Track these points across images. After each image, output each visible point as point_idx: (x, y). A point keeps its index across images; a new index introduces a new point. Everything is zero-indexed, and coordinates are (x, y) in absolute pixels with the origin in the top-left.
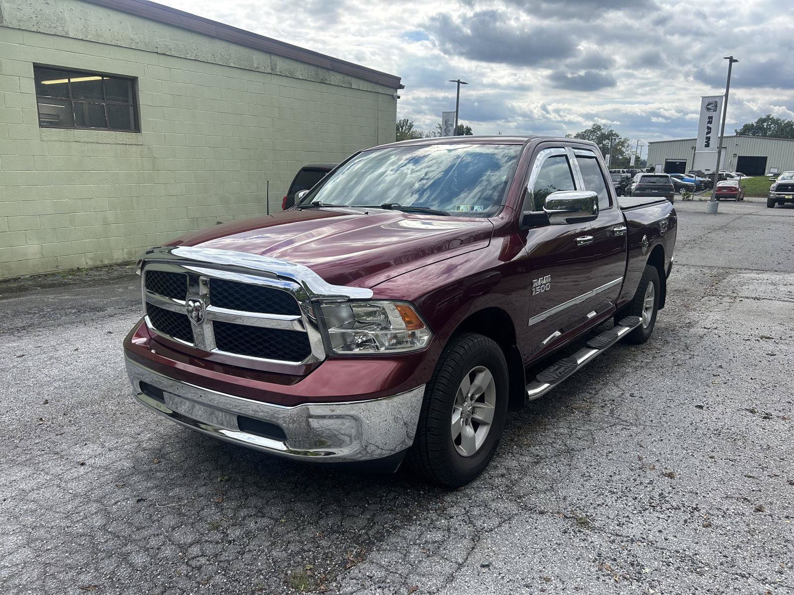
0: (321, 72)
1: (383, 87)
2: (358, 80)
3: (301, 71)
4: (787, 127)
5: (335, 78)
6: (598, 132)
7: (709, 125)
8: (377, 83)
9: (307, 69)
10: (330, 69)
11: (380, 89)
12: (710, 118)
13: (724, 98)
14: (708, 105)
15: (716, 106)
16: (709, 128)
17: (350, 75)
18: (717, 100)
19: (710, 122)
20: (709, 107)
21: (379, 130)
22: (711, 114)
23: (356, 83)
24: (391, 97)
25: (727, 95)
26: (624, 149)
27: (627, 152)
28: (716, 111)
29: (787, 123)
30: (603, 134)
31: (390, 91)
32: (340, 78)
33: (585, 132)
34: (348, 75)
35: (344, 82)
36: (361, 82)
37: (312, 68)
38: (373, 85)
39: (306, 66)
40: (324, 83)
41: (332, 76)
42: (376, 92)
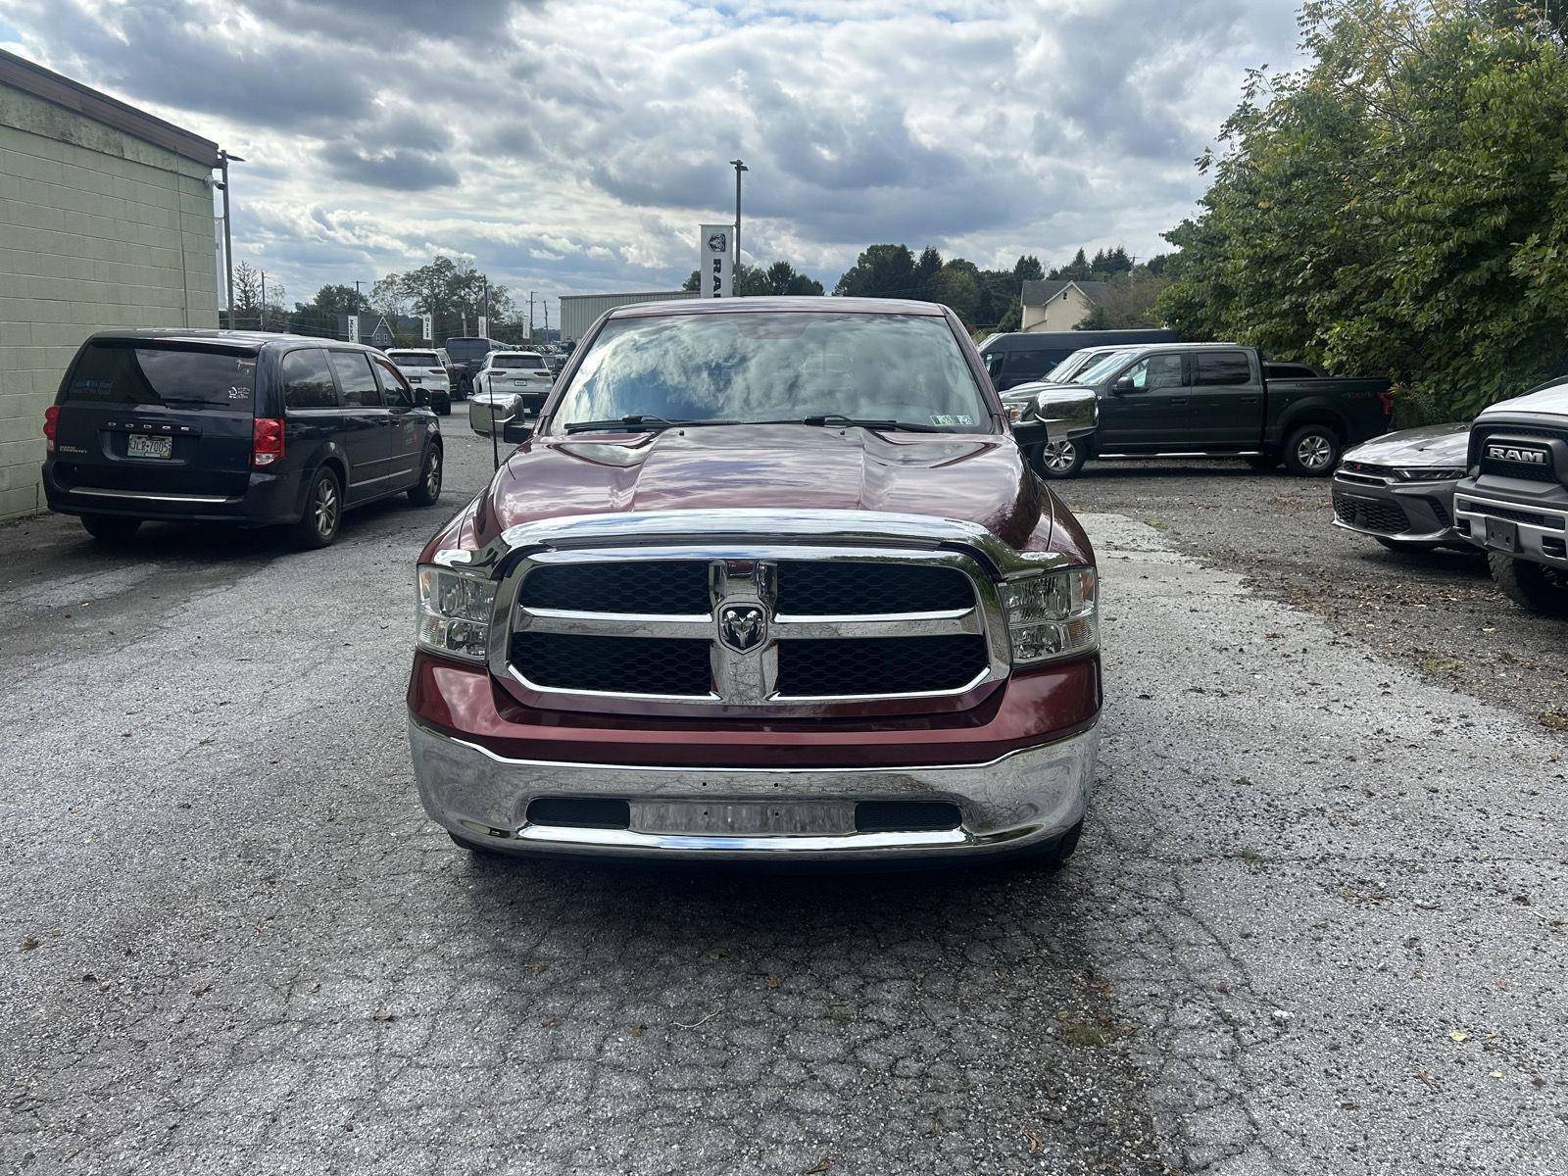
0: (60, 116)
1: (184, 162)
2: (136, 141)
3: (18, 111)
4: (755, 279)
5: (90, 133)
6: (447, 273)
7: (717, 274)
8: (174, 152)
9: (30, 108)
10: (77, 112)
11: (183, 167)
12: (717, 262)
13: (735, 230)
14: (712, 239)
15: (724, 243)
16: (717, 280)
17: (118, 129)
18: (724, 231)
19: (717, 270)
20: (713, 243)
21: (185, 253)
22: (719, 255)
23: (132, 148)
24: (201, 183)
25: (738, 225)
26: (499, 307)
27: (507, 314)
28: (724, 251)
29: (753, 274)
30: (457, 277)
31: (198, 171)
32: (100, 133)
33: (422, 271)
34: (115, 128)
35: (107, 144)
36: (143, 147)
37: (40, 105)
38: (167, 155)
39: (29, 101)
40: (66, 142)
41: (83, 128)
42: (171, 172)
